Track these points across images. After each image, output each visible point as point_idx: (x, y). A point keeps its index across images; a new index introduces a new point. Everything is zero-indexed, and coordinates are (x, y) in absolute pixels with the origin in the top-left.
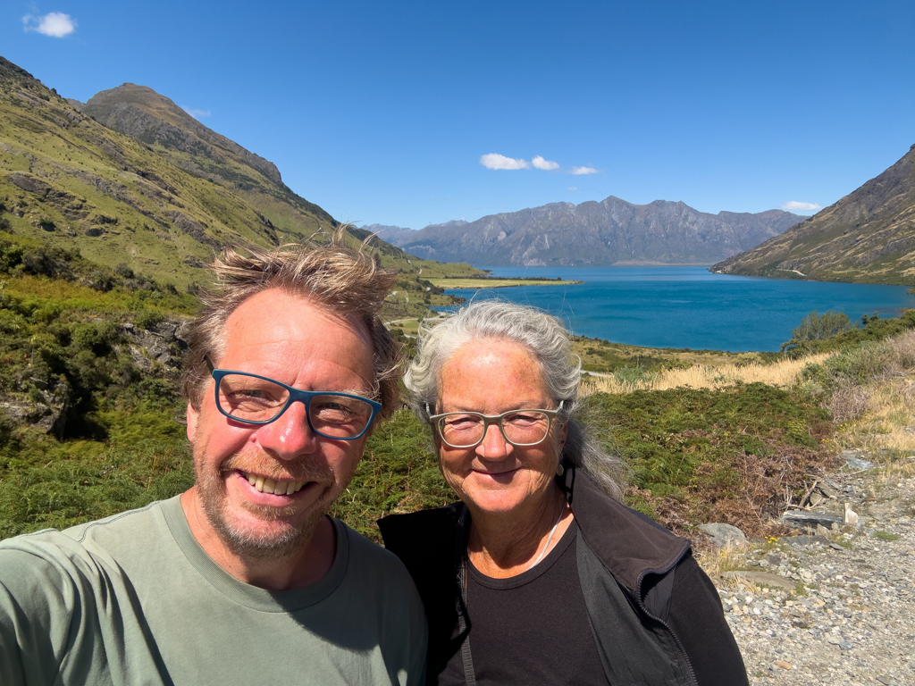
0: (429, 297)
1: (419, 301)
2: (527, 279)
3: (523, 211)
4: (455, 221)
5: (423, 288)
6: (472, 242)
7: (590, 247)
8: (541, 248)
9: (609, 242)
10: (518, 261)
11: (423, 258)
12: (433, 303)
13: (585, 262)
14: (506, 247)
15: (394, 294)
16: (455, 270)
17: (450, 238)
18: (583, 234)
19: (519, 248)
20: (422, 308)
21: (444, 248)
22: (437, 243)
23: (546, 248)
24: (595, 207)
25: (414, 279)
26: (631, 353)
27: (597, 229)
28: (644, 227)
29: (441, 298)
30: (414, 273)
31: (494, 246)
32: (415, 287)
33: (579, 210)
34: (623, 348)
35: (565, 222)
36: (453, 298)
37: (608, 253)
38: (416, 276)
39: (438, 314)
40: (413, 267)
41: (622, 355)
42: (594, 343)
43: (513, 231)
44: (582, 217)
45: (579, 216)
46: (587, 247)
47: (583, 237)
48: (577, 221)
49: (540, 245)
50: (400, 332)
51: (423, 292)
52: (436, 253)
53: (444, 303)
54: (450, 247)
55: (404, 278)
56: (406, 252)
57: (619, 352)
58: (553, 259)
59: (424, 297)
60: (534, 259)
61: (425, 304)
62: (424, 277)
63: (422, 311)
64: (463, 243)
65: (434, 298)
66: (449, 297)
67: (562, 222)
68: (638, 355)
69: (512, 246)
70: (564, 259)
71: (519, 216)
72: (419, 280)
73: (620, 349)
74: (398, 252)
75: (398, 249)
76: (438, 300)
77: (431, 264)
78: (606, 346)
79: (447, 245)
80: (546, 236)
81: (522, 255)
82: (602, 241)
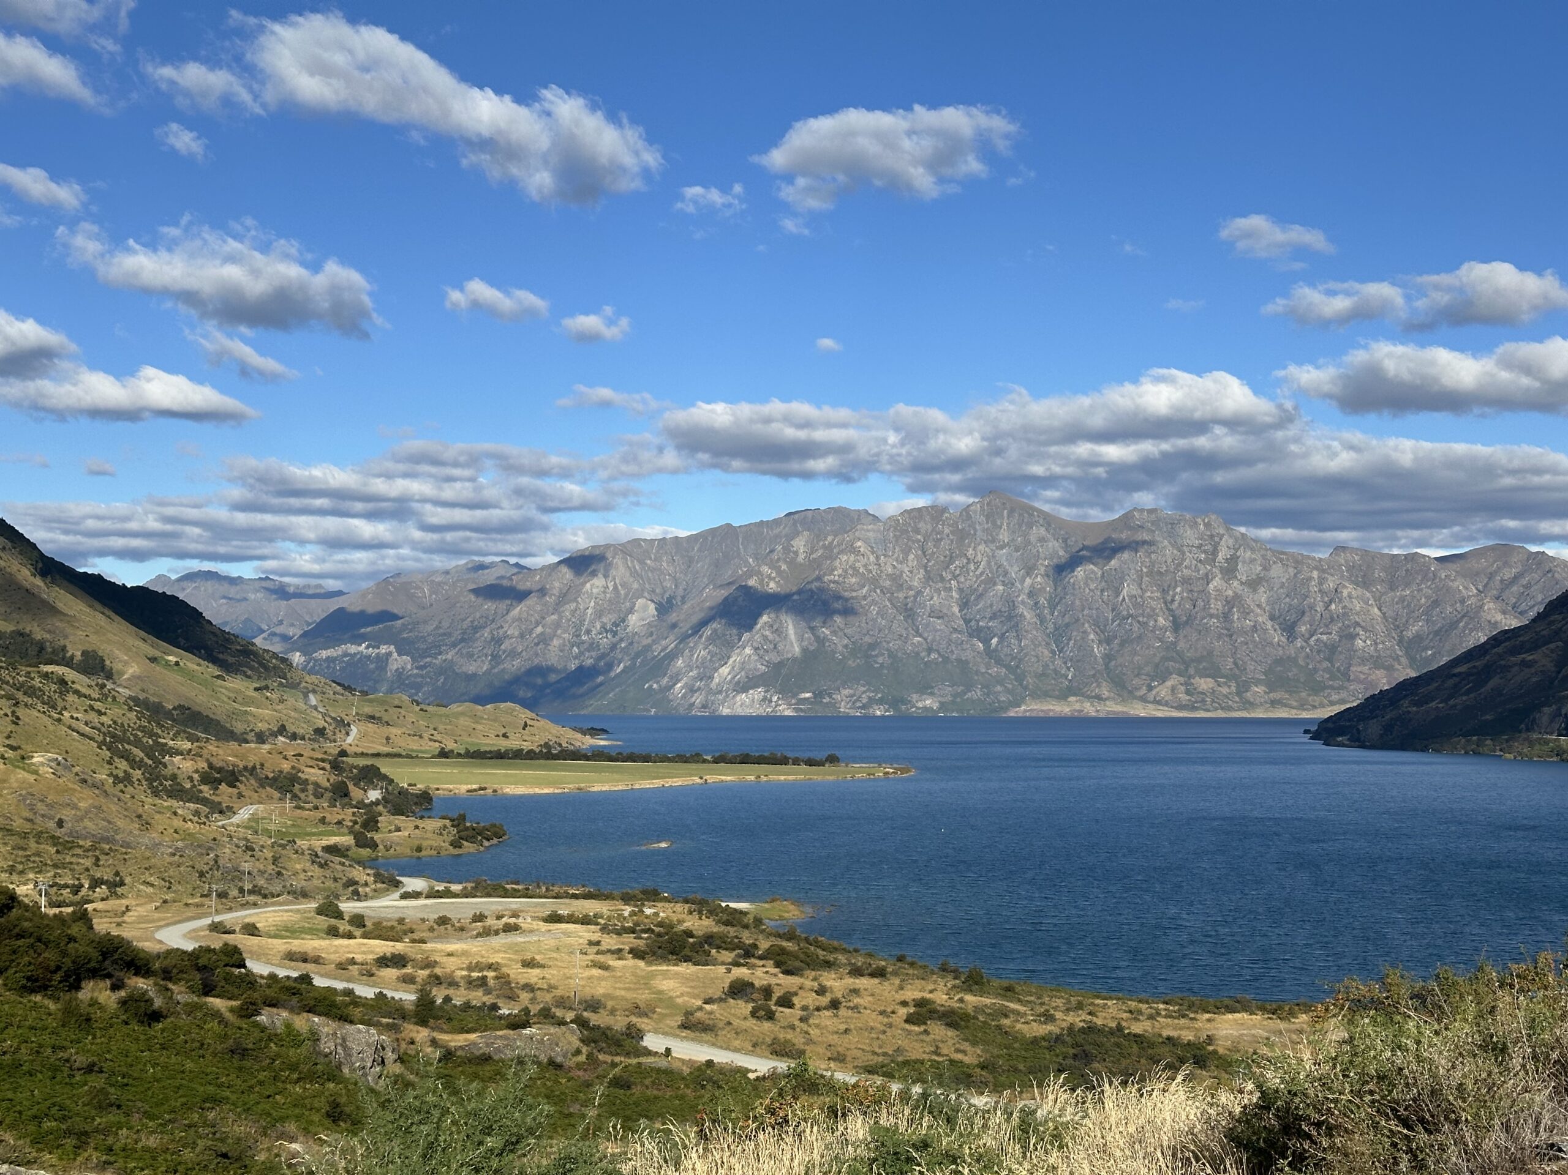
0: (371, 823)
1: (332, 840)
3: (713, 532)
5: (356, 793)
6: (542, 633)
7: (933, 656)
8: (774, 658)
9: (995, 641)
10: (698, 699)
11: (365, 688)
12: (385, 847)
13: (920, 705)
14: (657, 649)
15: (244, 814)
16: (479, 727)
17: (463, 620)
18: (909, 613)
19: (701, 653)
20: (343, 864)
21: (440, 653)
22: (417, 637)
23: (790, 656)
24: (943, 525)
25: (323, 761)
26: (1059, 1015)
27: (952, 597)
28: (1102, 591)
29: (417, 827)
30: (328, 739)
31: (614, 647)
32: (326, 789)
33: (895, 536)
34: (1032, 998)
35: (850, 572)
36: (461, 827)
37: (990, 675)
38: (336, 751)
39: (397, 884)
40: (328, 719)
41: (1027, 1023)
42: (935, 982)
43: (679, 598)
44: (906, 559)
45: (894, 552)
46: (923, 654)
47: (910, 621)
48: (890, 570)
49: (772, 646)
50: (234, 957)
51: (356, 807)
52: (415, 671)
53: (425, 844)
54: (464, 651)
55: (285, 758)
56: (306, 666)
57: (1017, 1013)
58: (814, 693)
59: (355, 822)
60: (751, 692)
61: (354, 849)
62: (363, 754)
63: (340, 875)
64: (506, 637)
65: (393, 828)
66: (447, 822)
67: (840, 571)
68: (1082, 1024)
69: (676, 646)
70: (851, 692)
71: (700, 550)
72: (343, 762)
73: (1025, 1003)
74: (276, 669)
75: (275, 656)
76: (405, 833)
77: (392, 710)
78: (974, 992)
79: (454, 645)
80: (790, 616)
81: (710, 677)
82: (971, 635)
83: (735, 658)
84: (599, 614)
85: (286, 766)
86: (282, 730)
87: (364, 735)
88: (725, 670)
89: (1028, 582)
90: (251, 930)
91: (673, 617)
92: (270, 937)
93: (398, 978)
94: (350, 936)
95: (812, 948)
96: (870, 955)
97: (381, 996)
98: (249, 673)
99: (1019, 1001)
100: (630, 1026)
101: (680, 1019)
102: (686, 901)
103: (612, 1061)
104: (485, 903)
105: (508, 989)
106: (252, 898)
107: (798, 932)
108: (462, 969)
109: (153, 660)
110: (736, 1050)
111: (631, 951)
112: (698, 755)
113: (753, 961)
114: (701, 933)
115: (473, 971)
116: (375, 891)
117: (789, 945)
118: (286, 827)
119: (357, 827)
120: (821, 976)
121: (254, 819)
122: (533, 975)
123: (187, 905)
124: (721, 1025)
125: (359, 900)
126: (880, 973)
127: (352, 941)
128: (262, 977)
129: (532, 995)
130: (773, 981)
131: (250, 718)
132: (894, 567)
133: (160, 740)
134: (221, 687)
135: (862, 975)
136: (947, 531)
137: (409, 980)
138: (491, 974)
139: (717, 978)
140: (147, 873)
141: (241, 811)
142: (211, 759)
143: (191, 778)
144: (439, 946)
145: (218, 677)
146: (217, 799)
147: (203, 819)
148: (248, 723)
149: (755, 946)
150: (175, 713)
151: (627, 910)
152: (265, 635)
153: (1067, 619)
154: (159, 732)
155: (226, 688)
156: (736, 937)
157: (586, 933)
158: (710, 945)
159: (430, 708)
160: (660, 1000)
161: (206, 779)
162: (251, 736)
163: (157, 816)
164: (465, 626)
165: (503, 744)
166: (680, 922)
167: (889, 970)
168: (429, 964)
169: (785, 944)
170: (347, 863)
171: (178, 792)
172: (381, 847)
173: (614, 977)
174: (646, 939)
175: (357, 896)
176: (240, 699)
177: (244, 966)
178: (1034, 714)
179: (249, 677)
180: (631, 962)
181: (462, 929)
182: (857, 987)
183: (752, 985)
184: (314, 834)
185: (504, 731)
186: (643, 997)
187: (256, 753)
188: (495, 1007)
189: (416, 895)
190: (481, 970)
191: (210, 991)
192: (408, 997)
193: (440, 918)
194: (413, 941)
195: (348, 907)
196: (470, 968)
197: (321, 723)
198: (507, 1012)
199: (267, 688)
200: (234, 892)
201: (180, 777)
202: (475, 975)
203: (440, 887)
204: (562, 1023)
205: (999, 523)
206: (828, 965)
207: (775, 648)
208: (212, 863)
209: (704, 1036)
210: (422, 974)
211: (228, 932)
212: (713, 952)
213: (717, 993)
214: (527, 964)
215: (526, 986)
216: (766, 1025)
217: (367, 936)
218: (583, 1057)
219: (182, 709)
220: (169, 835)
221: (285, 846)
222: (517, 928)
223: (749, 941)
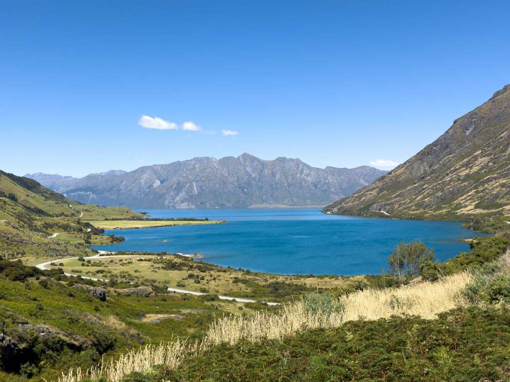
0: (89, 237)
1: (79, 242)
2: (179, 220)
3: (175, 163)
4: (114, 171)
5: (84, 229)
6: (131, 188)
7: (231, 193)
8: (190, 194)
9: (245, 190)
10: (171, 205)
11: (84, 203)
12: (93, 243)
14: (161, 192)
16: (116, 212)
17: (110, 185)
18: (224, 183)
19: (172, 193)
20: (83, 248)
21: (104, 194)
22: (97, 190)
23: (195, 194)
24: (233, 161)
25: (75, 221)
26: (269, 280)
27: (235, 179)
28: (271, 177)
29: (101, 238)
30: (75, 216)
31: (149, 192)
32: (76, 229)
33: (221, 164)
34: (262, 276)
35: (210, 173)
36: (113, 238)
37: (244, 198)
38: (78, 219)
39: (98, 253)
40: (75, 211)
41: (261, 282)
42: (238, 273)
43: (166, 179)
44: (224, 169)
45: (220, 168)
46: (228, 193)
47: (225, 185)
48: (220, 172)
49: (190, 191)
50: (61, 271)
51: (84, 233)
52: (97, 198)
53: (104, 242)
54: (110, 193)
55: (65, 221)
56: (68, 197)
57: (259, 280)
58: (201, 203)
59: (85, 237)
60: (185, 203)
61: (85, 244)
62: (85, 220)
63: (82, 250)
64: (122, 189)
65: (95, 238)
66: (109, 237)
67: (207, 172)
68: (274, 282)
69: (166, 192)
70: (210, 203)
71: (171, 167)
72: (80, 222)
73: (260, 277)
74: (60, 198)
75: (60, 194)
76: (98, 240)
77: (92, 208)
78: (248, 275)
79: (107, 192)
80: (194, 184)
81: (174, 199)
82: (240, 188)
83: (181, 195)
84: (145, 184)
85: (66, 223)
86: (63, 214)
87: (85, 215)
88: (178, 198)
89: (254, 175)
90: (62, 264)
91: (164, 184)
92: (66, 266)
93: (102, 276)
94: (88, 266)
95: (207, 266)
97: (99, 280)
100: (164, 286)
101: (176, 284)
102: (173, 255)
103: (161, 295)
104: (122, 257)
105: (131, 278)
106: (60, 257)
107: (203, 262)
108: (118, 273)
109: (28, 196)
111: (162, 268)
112: (173, 219)
113: (193, 269)
114: (179, 263)
116: (92, 254)
117: (201, 265)
118: (66, 238)
120: (210, 272)
121: (57, 236)
122: (137, 274)
123: (43, 258)
124: (187, 285)
125: (88, 257)
126: (225, 271)
129: (138, 279)
130: (199, 274)
133: (32, 217)
134: (46, 203)
137: (106, 277)
138: (126, 274)
139: (185, 274)
140: (31, 251)
141: (54, 234)
142: (45, 221)
143: (40, 226)
144: (112, 268)
145: (45, 200)
146: (47, 232)
147: (45, 237)
148: (54, 212)
149: (193, 265)
150: (34, 209)
151: (159, 257)
152: (56, 189)
153: (263, 184)
154: (31, 214)
156: (188, 263)
157: (150, 263)
158: (182, 265)
159: (102, 208)
160: (171, 279)
161: (44, 227)
162: (54, 215)
163: (33, 236)
164: (110, 187)
165: (122, 217)
166: (173, 260)
167: (227, 270)
168: (110, 272)
171: (37, 230)
173: (158, 274)
174: (165, 264)
175: (87, 255)
176: (51, 206)
177: (64, 274)
178: (255, 207)
179: (53, 200)
180: (162, 271)
181: (117, 263)
182: (219, 274)
183: (194, 275)
184: (74, 240)
185: (122, 213)
186: (167, 279)
187: (56, 220)
188: (129, 282)
189: (103, 255)
190: (124, 273)
191: (60, 280)
192: (107, 280)
193: (110, 261)
194: (105, 266)
195: (86, 258)
196: (121, 273)
197: (73, 212)
198: (132, 283)
199: (58, 203)
200: (55, 255)
201: (37, 226)
202: (123, 275)
203: (109, 253)
204: (147, 285)
206: (211, 269)
208: (48, 248)
209: (183, 288)
210: (109, 275)
211: (57, 265)
212: (183, 267)
213: (185, 277)
214: (136, 271)
215: (136, 277)
216: (198, 285)
217: (92, 266)
218: (153, 294)
219: (36, 208)
220: (37, 241)
221: (67, 243)
222: (131, 263)
223: (191, 264)
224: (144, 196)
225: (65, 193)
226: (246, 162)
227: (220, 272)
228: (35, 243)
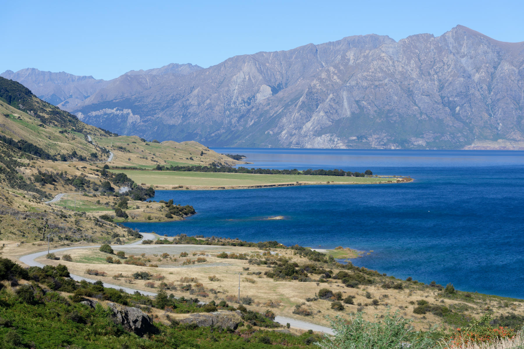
0: (124, 204)
1: (104, 213)
2: (308, 172)
3: (303, 48)
4: (177, 65)
5: (115, 187)
6: (210, 104)
7: (424, 117)
8: (336, 117)
9: (458, 108)
10: (294, 140)
11: (116, 132)
12: (132, 216)
13: (416, 143)
14: (272, 113)
15: (58, 198)
16: (177, 154)
17: (167, 96)
18: (410, 93)
19: (296, 115)
20: (111, 225)
21: (155, 114)
22: (143, 105)
23: (344, 116)
24: (430, 44)
25: (97, 171)
26: (495, 310)
27: (435, 84)
28: (518, 81)
29: (148, 207)
30: (98, 159)
31: (249, 111)
32: (99, 186)
33: (403, 50)
34: (480, 301)
35: (378, 70)
36: (171, 207)
37: (455, 127)
38: (103, 166)
39: (140, 237)
40: (98, 148)
41: (478, 314)
42: (428, 292)
43: (284, 84)
44: (409, 63)
45: (403, 59)
46: (418, 116)
47: (411, 97)
48: (400, 69)
49: (335, 111)
50: (64, 271)
51: (115, 196)
52: (142, 123)
53: (152, 215)
54: (168, 113)
55: (78, 169)
56: (85, 120)
57: (473, 309)
58: (358, 137)
59: (116, 204)
60: (323, 136)
61: (116, 218)
62: (117, 168)
63: (110, 231)
64: (191, 105)
65: (135, 207)
66: (164, 205)
67: (373, 70)
68: (507, 315)
69: (282, 111)
70: (378, 136)
71: (296, 58)
72: (107, 172)
73: (476, 303)
74: (70, 121)
75: (69, 114)
76: (141, 210)
77: (131, 144)
78: (449, 298)
79: (163, 109)
80: (345, 94)
81: (301, 128)
82: (444, 105)
83: (315, 117)
84: (241, 93)
85: (78, 173)
86: (74, 154)
87: (116, 157)
88: (309, 125)
89: (477, 76)
90: (68, 258)
91: (280, 94)
92: (77, 262)
93: (145, 285)
94: (118, 262)
95: (361, 273)
96: (393, 278)
97: (137, 293)
98: (56, 123)
99: (474, 302)
100: (268, 312)
101: (293, 308)
102: (292, 248)
103: (260, 329)
104: (187, 247)
105: (203, 292)
106: (66, 242)
107: (354, 265)
108: (177, 281)
109: (7, 116)
110: (323, 325)
111: (266, 274)
112: (295, 170)
113: (330, 279)
114: (302, 265)
115: (184, 282)
116: (128, 239)
117: (349, 272)
118: (80, 205)
119: (117, 206)
120: (367, 288)
121: (62, 201)
122: (215, 285)
123: (33, 244)
124: (315, 312)
125: (121, 244)
126: (399, 287)
127: (119, 265)
128: (77, 282)
129: (215, 295)
130: (342, 290)
131: (58, 147)
132: (403, 67)
133: (14, 159)
134: (42, 131)
135: (390, 288)
136: (432, 47)
137: (152, 286)
138: (193, 284)
139: (312, 288)
140: (12, 228)
141: (56, 197)
142: (40, 169)
143: (30, 179)
144: (165, 269)
145: (41, 125)
146: (43, 190)
147: (39, 201)
148: (57, 150)
149: (331, 272)
150: (19, 144)
151: (262, 252)
152: (63, 103)
153: (498, 97)
154: (13, 154)
155: (45, 131)
156: (321, 267)
157: (242, 264)
158: (307, 271)
159: (150, 143)
160: (282, 299)
161: (37, 180)
162: (58, 157)
163: (16, 198)
164: (168, 99)
165: (190, 163)
166: (290, 259)
167: (404, 285)
168: (161, 278)
169: (346, 271)
170: (113, 225)
171: (23, 186)
172: (130, 217)
173: (257, 286)
174: (273, 267)
175: (119, 242)
176: (52, 138)
177: (69, 276)
178: (479, 149)
179: (56, 125)
180: (266, 279)
181: (175, 260)
182: (387, 294)
183: (331, 292)
184: (94, 210)
185: (190, 156)
186: (274, 297)
187: (61, 166)
188: (196, 301)
189: (149, 242)
190: (188, 282)
191: (58, 288)
192: (152, 294)
193: (164, 254)
194: (152, 266)
195: (116, 247)
196: (182, 280)
197: (94, 151)
198: (203, 303)
199: (66, 131)
200: (56, 239)
201: (25, 178)
202: (185, 284)
203: (163, 238)
204: (233, 309)
205: (461, 43)
206: (370, 282)
207: (337, 112)
208: (44, 223)
209: (307, 318)
210: (158, 283)
211: (58, 259)
212: (309, 275)
213: (312, 296)
214: (212, 279)
215: (212, 290)
216: (339, 314)
217: (127, 263)
218: (245, 328)
219: (23, 142)
220: (22, 208)
221: (81, 215)
222: (204, 261)
223: (328, 270)
224: (238, 121)
225: (80, 111)
226: (461, 45)
227: (389, 287)
228: (18, 213)
